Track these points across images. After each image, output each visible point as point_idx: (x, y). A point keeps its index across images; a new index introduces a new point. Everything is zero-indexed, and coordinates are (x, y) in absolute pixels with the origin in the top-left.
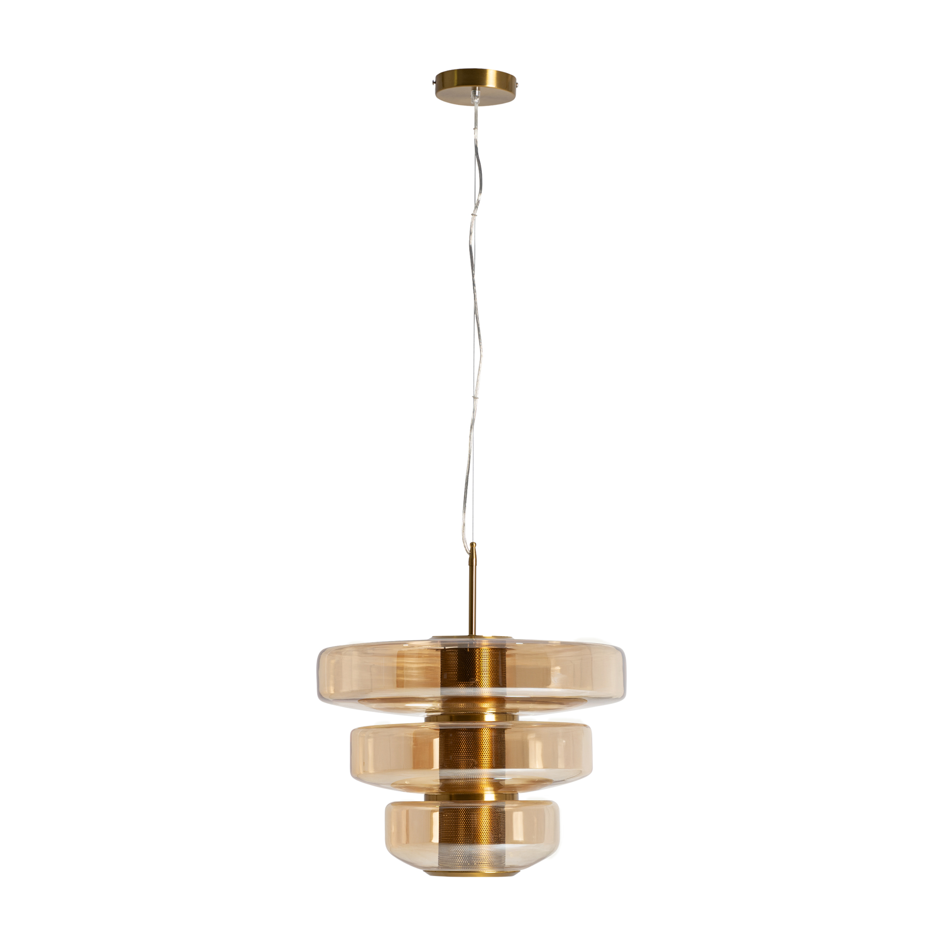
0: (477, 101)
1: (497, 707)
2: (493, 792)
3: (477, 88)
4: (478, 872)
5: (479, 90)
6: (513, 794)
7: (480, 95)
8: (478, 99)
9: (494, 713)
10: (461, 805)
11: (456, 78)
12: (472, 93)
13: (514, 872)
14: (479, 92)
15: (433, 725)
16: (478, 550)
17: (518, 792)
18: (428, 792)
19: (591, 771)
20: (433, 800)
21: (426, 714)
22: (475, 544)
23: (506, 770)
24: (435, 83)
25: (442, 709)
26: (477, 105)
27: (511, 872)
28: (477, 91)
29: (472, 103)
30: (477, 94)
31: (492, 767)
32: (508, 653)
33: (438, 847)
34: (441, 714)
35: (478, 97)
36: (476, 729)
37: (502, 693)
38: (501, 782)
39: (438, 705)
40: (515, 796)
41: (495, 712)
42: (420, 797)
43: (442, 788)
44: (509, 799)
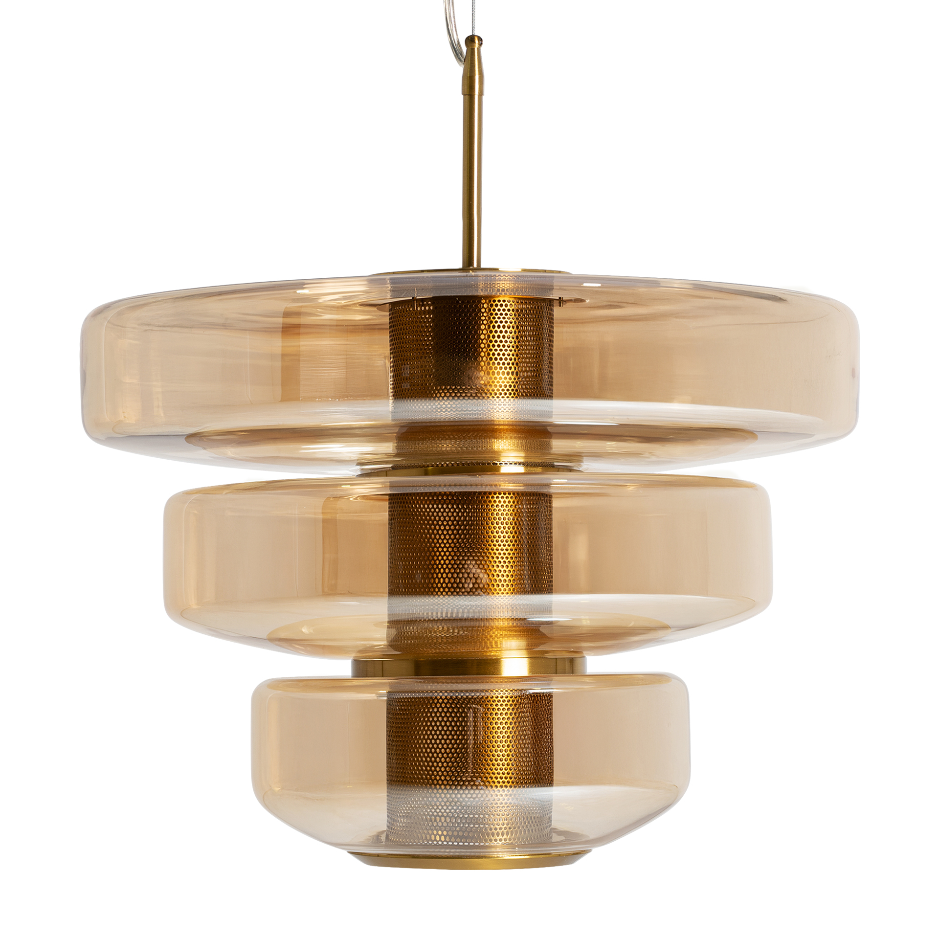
1: (527, 449)
2: (524, 653)
4: (485, 857)
6: (572, 661)
9: (520, 464)
10: (439, 687)
13: (577, 854)
15: (375, 487)
16: (487, 54)
17: (584, 652)
18: (363, 657)
19: (767, 601)
20: (374, 675)
21: (359, 467)
22: (480, 39)
23: (555, 599)
25: (397, 455)
27: (568, 855)
31: (522, 591)
32: (558, 312)
33: (386, 794)
34: (392, 467)
36: (480, 493)
37: (543, 413)
38: (543, 629)
39: (388, 447)
40: (578, 662)
41: (522, 460)
42: (343, 668)
43: (394, 643)
44: (564, 672)
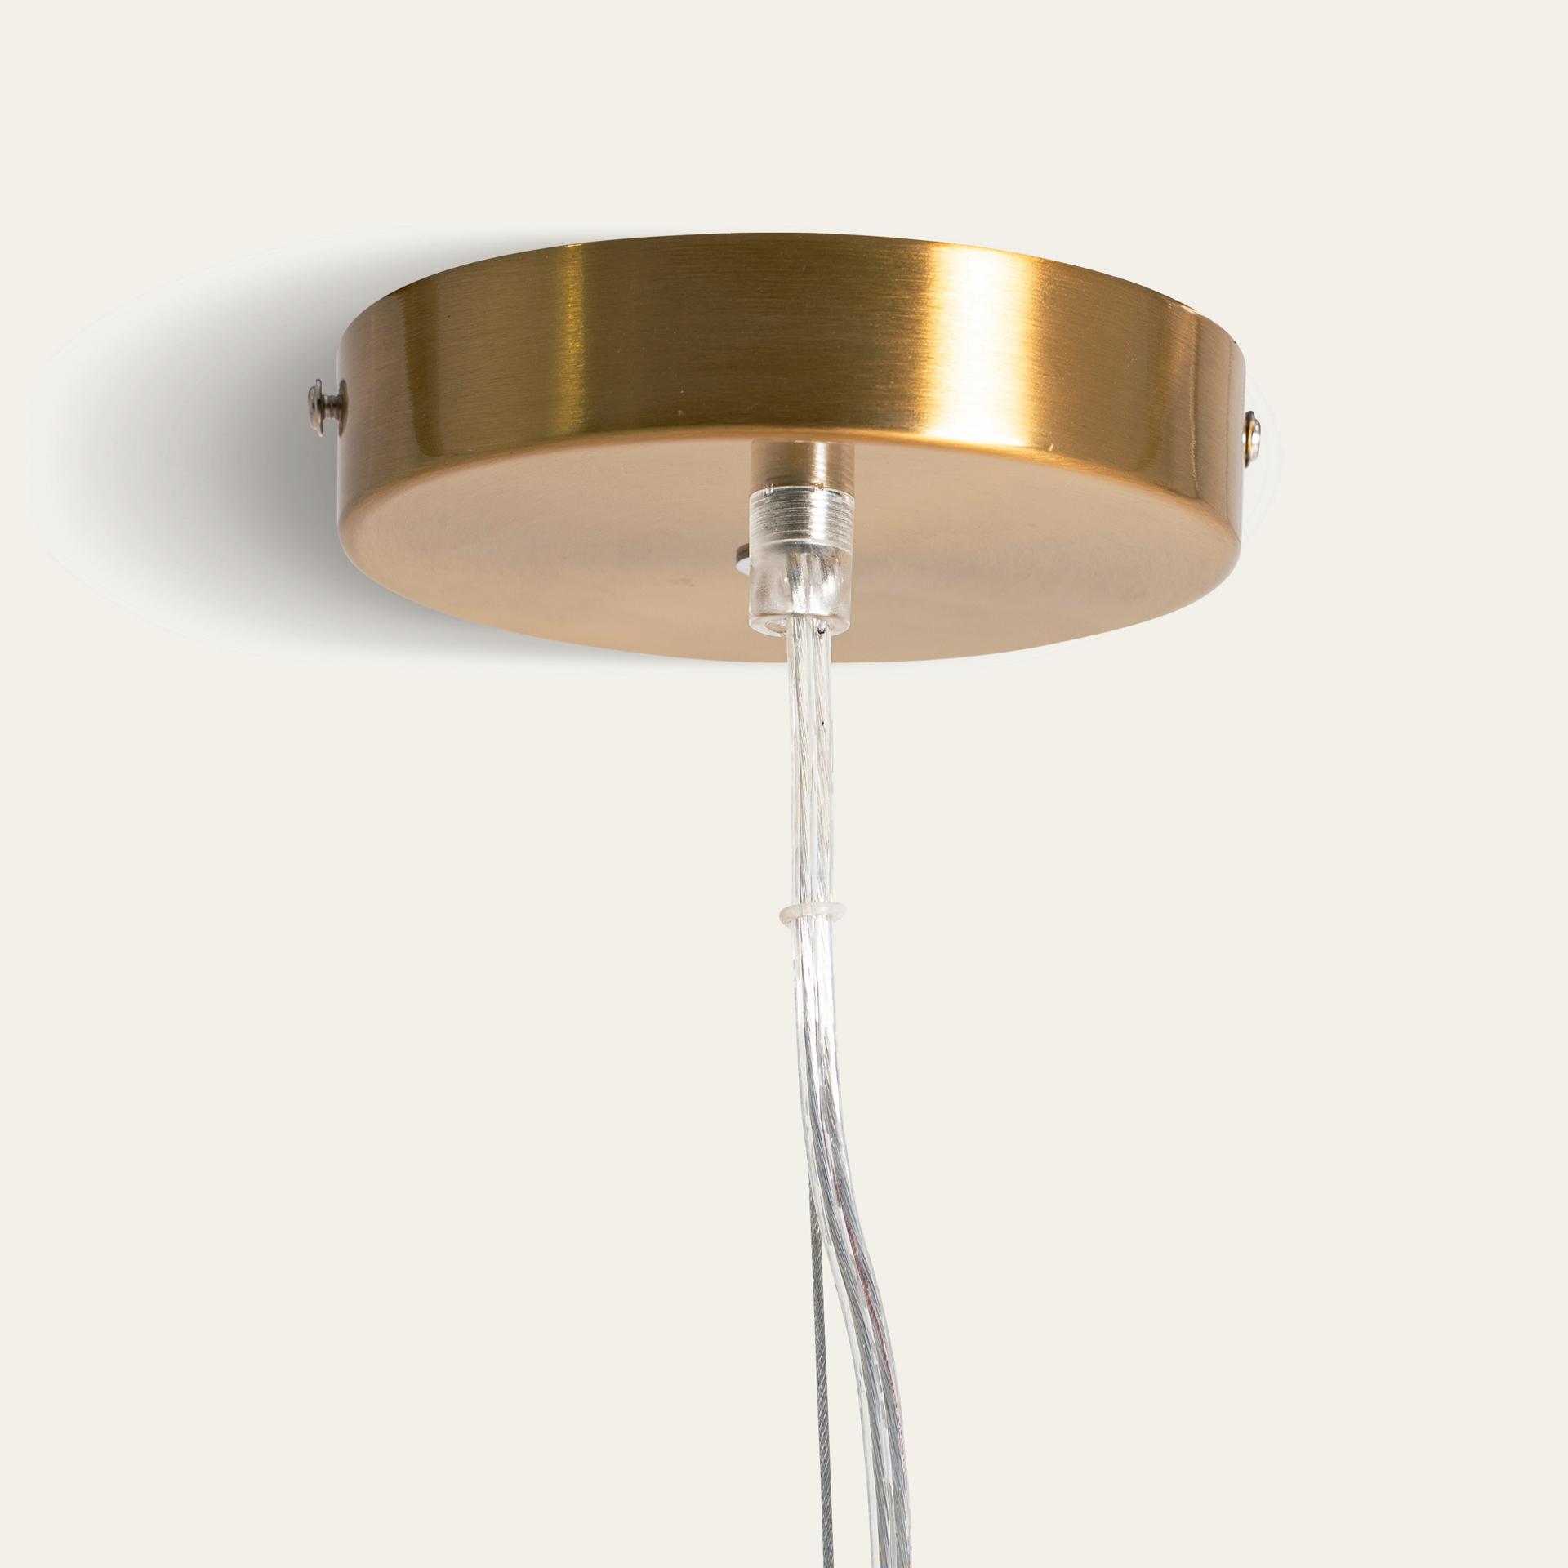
0: (817, 607)
3: (820, 451)
5: (838, 479)
7: (846, 543)
8: (831, 586)
11: (572, 345)
12: (755, 519)
14: (834, 510)
24: (339, 405)
26: (813, 653)
28: (819, 502)
29: (760, 627)
30: (818, 531)
35: (828, 560)
